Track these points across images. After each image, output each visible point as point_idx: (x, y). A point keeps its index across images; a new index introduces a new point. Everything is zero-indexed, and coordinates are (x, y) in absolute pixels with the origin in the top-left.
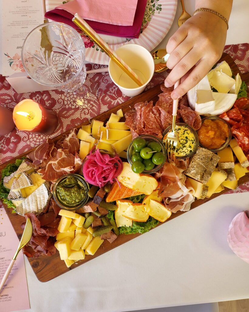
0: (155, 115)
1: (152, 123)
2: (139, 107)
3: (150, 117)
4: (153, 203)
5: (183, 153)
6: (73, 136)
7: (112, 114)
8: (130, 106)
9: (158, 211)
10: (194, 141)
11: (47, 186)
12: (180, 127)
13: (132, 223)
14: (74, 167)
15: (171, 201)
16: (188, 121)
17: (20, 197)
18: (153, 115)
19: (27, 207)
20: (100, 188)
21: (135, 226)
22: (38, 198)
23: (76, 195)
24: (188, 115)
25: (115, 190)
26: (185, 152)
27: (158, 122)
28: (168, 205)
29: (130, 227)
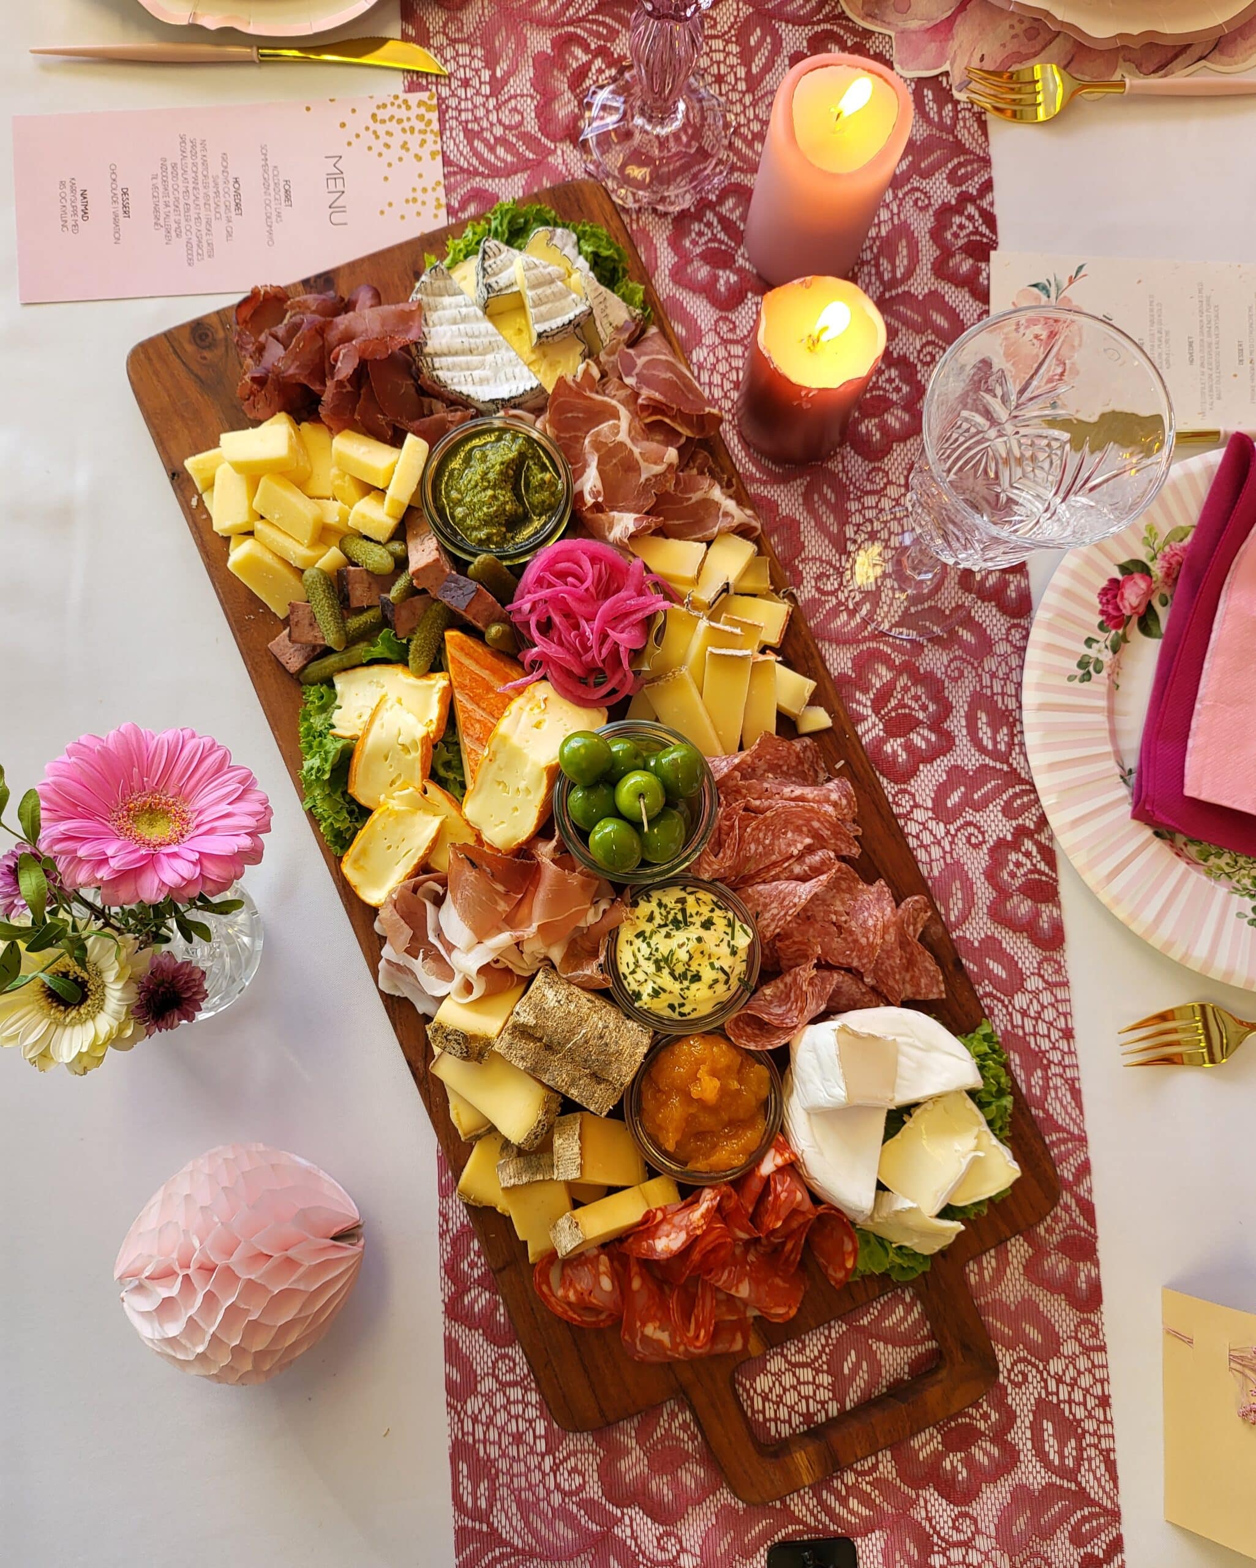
0: (800, 858)
1: (767, 842)
2: (834, 796)
3: (790, 835)
4: (426, 828)
5: (631, 960)
6: (726, 514)
7: (810, 685)
8: (842, 762)
9: (390, 847)
10: (682, 1014)
11: (527, 397)
12: (742, 955)
13: (348, 734)
14: (597, 507)
15: (430, 907)
16: (769, 998)
17: (490, 286)
18: (800, 847)
19: (448, 313)
20: (508, 607)
21: (333, 747)
22: (480, 358)
23: (485, 509)
24: (793, 999)
25: (494, 671)
26: (633, 972)
27: (768, 868)
28: (415, 890)
29: (332, 726)
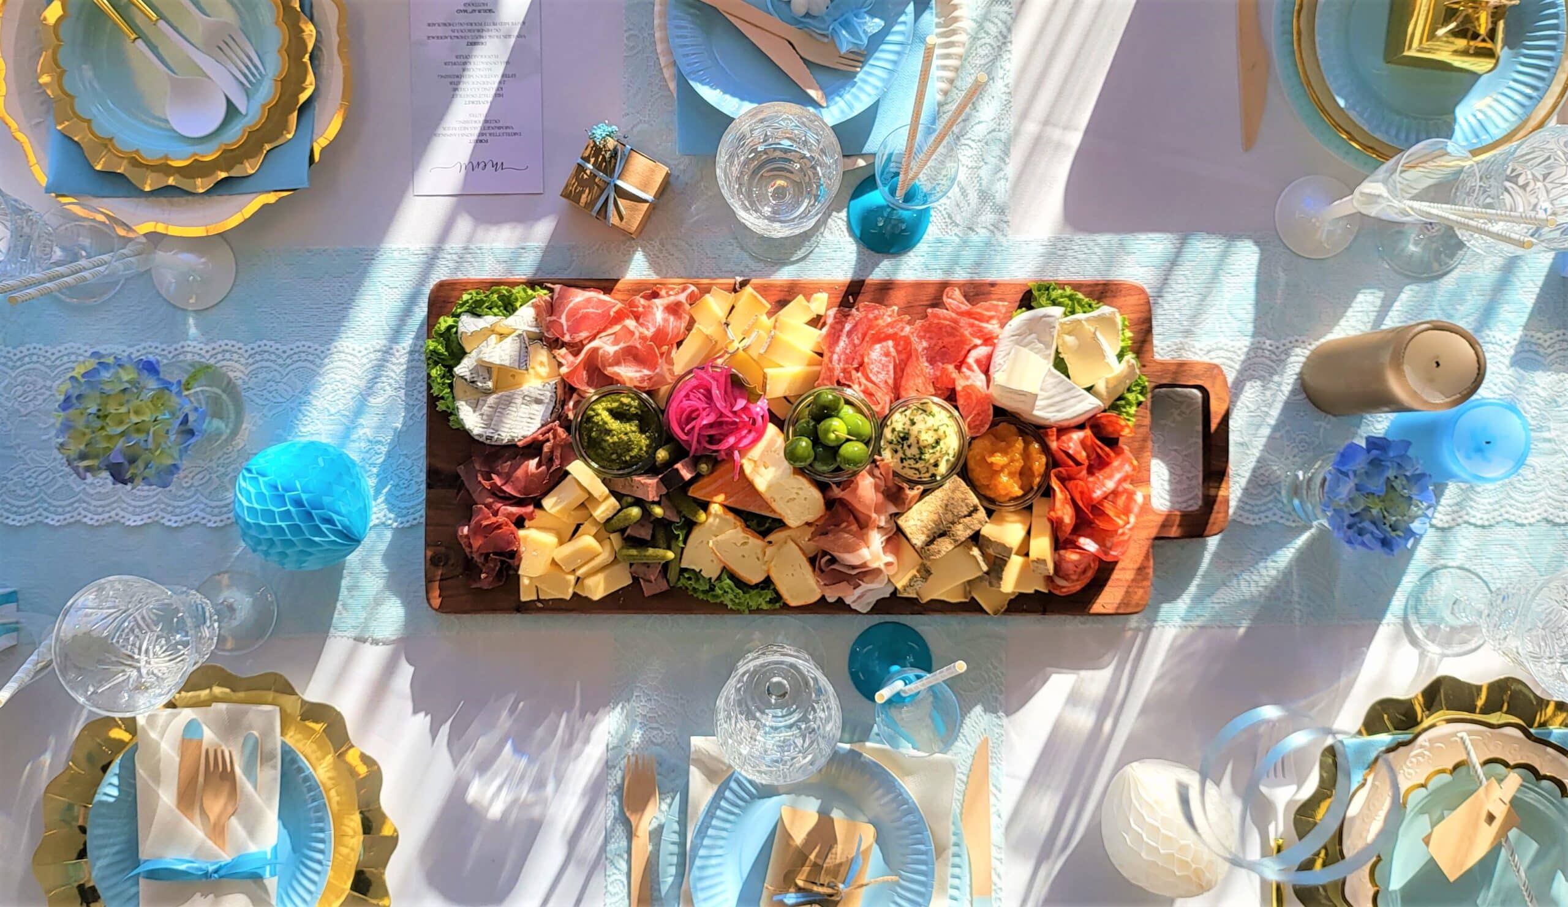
4: (792, 549)
7: (800, 298)
10: (954, 456)
13: (719, 572)
15: (835, 566)
20: (691, 454)
21: (724, 582)
25: (722, 476)
28: (822, 571)
29: (710, 579)
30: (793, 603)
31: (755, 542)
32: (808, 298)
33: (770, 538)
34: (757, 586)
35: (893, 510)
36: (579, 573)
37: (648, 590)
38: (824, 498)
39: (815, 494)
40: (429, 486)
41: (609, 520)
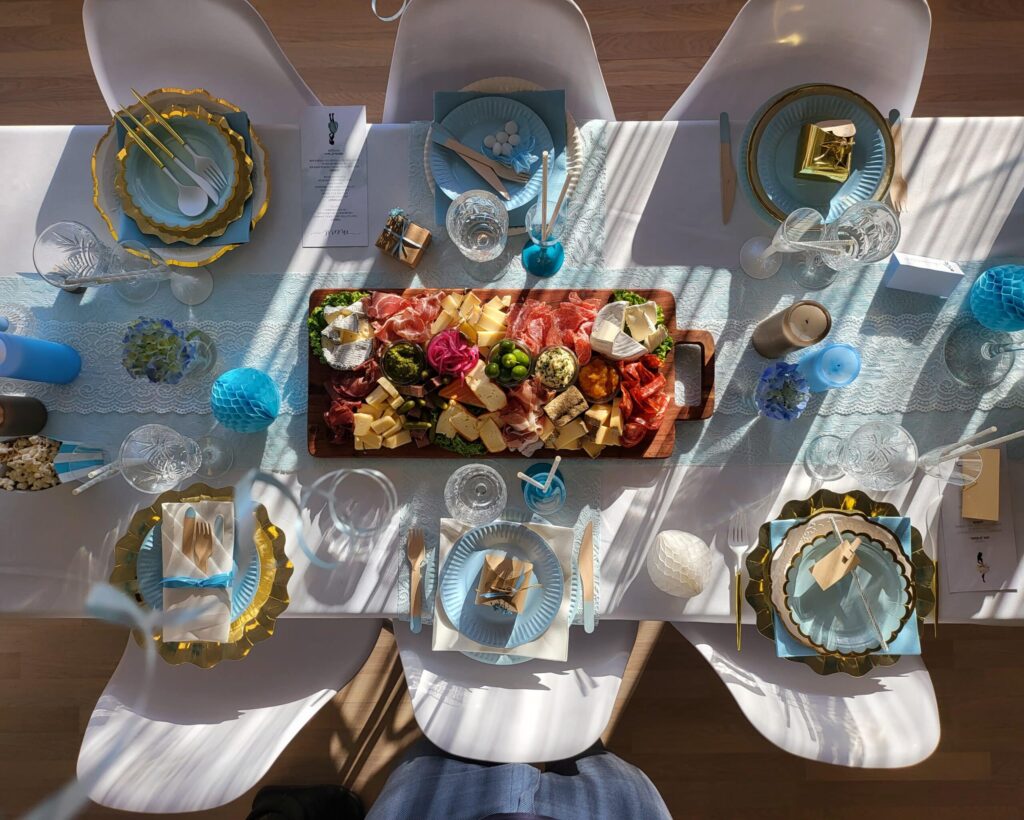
4: (491, 424)
7: (497, 297)
10: (572, 374)
13: (455, 435)
15: (513, 432)
21: (457, 439)
25: (456, 386)
28: (507, 434)
29: (451, 437)
30: (492, 451)
31: (472, 419)
32: (501, 298)
33: (481, 417)
34: (473, 442)
35: (541, 403)
36: (385, 434)
37: (420, 444)
38: (507, 396)
39: (501, 394)
40: (310, 393)
41: (399, 408)
